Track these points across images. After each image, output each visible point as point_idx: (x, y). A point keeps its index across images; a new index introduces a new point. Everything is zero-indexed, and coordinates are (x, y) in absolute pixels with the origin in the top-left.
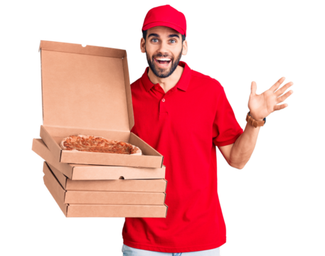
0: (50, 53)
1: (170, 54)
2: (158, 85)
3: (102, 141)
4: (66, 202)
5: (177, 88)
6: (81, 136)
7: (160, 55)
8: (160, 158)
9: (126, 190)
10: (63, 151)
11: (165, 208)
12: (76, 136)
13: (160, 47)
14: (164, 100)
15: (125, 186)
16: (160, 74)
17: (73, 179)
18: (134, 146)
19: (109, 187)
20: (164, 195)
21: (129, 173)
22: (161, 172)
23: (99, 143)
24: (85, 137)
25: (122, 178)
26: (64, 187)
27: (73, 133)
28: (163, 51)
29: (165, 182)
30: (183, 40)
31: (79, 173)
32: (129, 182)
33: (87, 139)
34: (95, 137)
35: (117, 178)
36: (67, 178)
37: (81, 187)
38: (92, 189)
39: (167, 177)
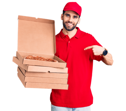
0: (22, 21)
1: (73, 22)
2: (67, 35)
3: (42, 58)
4: (25, 81)
5: (75, 37)
6: (33, 56)
7: (69, 22)
8: (65, 64)
9: (51, 77)
10: (24, 59)
11: (67, 86)
12: (31, 56)
13: (70, 19)
14: (69, 42)
15: (50, 75)
16: (68, 28)
17: (28, 71)
18: (55, 60)
19: (43, 75)
20: (67, 80)
21: (52, 70)
22: (66, 70)
23: (41, 59)
24: (35, 57)
25: (49, 72)
26: (24, 75)
27: (30, 55)
28: (71, 21)
29: (67, 75)
30: (79, 18)
31: (31, 69)
32: (52, 74)
33: (36, 57)
34: (39, 57)
35: (47, 71)
36: (26, 71)
37: (31, 75)
38: (36, 76)
39: (68, 73)
